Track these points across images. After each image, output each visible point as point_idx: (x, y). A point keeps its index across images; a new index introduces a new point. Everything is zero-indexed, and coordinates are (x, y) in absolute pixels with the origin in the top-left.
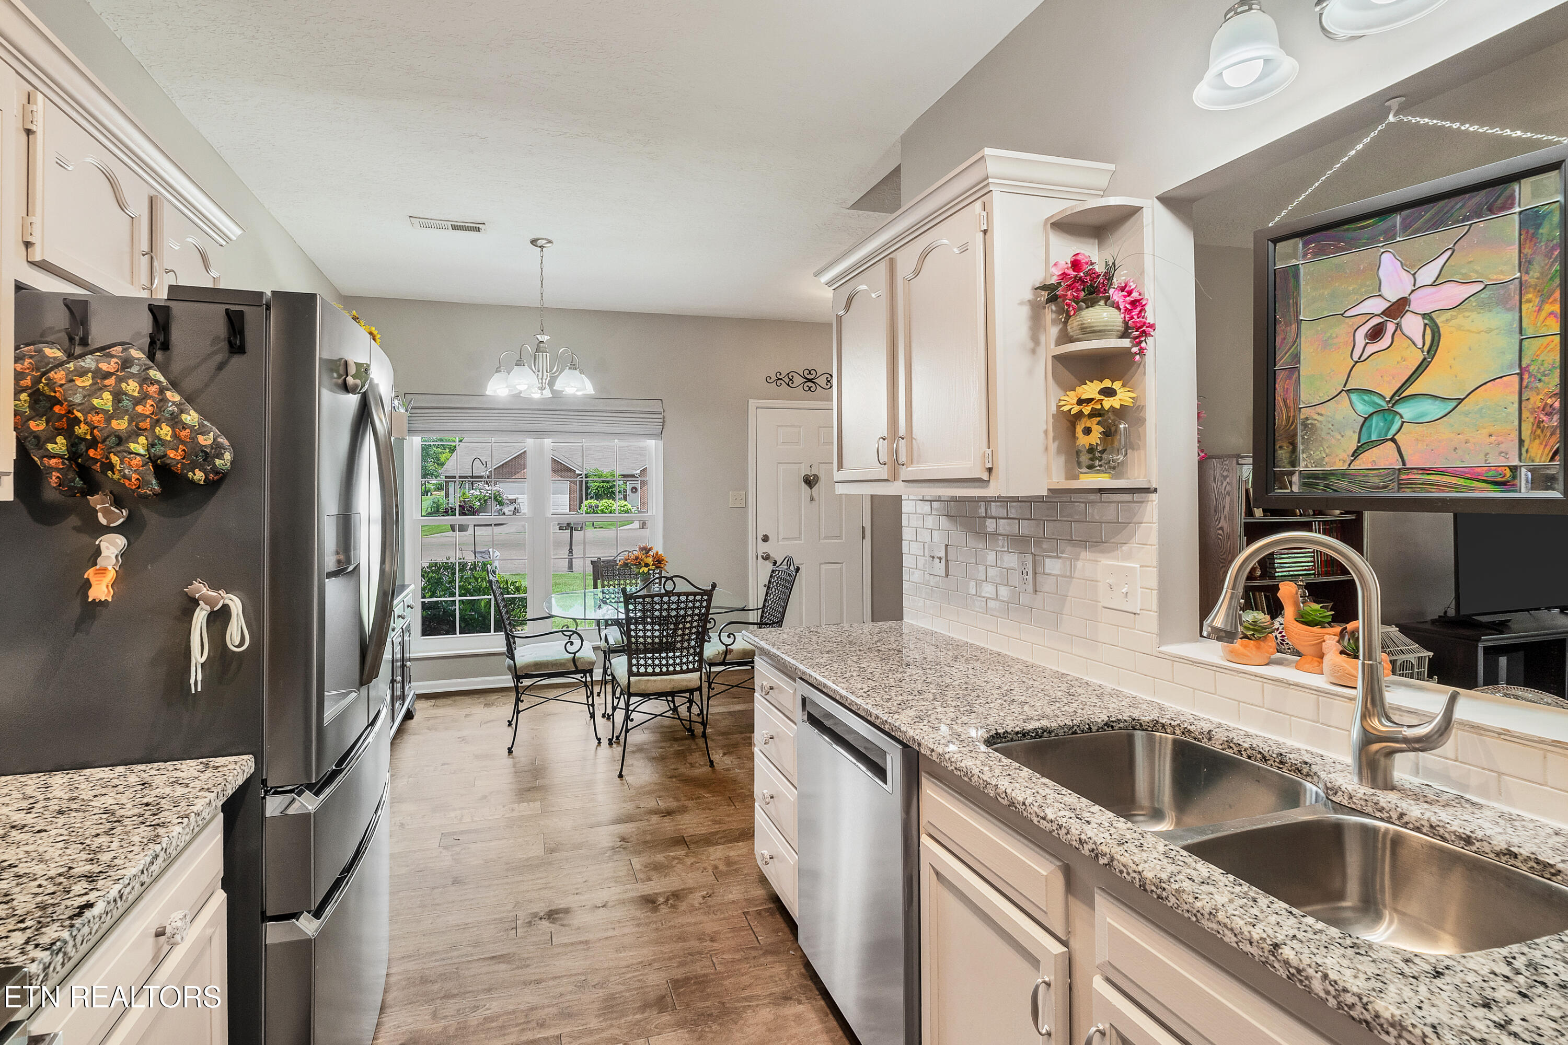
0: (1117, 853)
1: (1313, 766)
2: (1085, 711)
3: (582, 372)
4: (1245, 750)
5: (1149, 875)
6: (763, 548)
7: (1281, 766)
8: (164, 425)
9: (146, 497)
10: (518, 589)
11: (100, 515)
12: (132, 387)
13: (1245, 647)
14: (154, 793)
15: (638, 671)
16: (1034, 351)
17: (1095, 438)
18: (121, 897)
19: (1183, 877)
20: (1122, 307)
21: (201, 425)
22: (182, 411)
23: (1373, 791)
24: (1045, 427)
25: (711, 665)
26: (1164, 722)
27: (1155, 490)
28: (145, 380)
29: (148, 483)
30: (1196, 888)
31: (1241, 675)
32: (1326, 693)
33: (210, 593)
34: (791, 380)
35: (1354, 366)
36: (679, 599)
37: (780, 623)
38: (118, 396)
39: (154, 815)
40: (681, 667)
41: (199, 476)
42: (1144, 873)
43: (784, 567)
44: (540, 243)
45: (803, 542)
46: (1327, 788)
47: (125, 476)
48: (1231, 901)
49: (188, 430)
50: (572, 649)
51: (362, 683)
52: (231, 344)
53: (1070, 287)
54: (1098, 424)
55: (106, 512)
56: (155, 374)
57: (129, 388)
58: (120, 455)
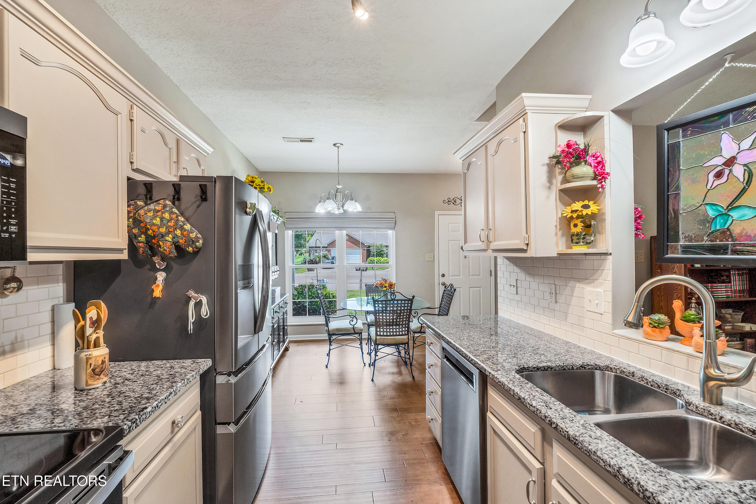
0: (559, 422)
1: (682, 392)
2: (571, 360)
3: (356, 201)
4: (650, 382)
5: (571, 433)
6: (442, 280)
7: (667, 391)
8: (178, 230)
9: (172, 257)
10: (334, 297)
11: (157, 264)
12: (167, 216)
13: (654, 332)
14: (174, 371)
15: (380, 334)
16: (549, 188)
17: (579, 229)
18: (157, 406)
19: (587, 435)
20: (592, 165)
21: (191, 229)
22: (184, 224)
23: (709, 405)
24: (555, 224)
25: (414, 333)
26: (611, 366)
27: (611, 254)
28: (171, 213)
29: (173, 252)
30: (591, 440)
31: (651, 345)
32: (692, 356)
33: (195, 295)
34: (455, 201)
35: (708, 191)
36: (398, 302)
37: (447, 314)
38: (162, 219)
39: (173, 378)
40: (399, 333)
41: (190, 249)
42: (569, 432)
43: (449, 288)
44: (337, 145)
45: (461, 277)
46: (686, 402)
47: (164, 250)
48: (606, 447)
49: (186, 232)
50: (353, 323)
51: (255, 333)
52: (201, 197)
53: (565, 157)
54: (581, 222)
55: (159, 264)
56: (175, 210)
57: (166, 216)
58: (163, 241)
